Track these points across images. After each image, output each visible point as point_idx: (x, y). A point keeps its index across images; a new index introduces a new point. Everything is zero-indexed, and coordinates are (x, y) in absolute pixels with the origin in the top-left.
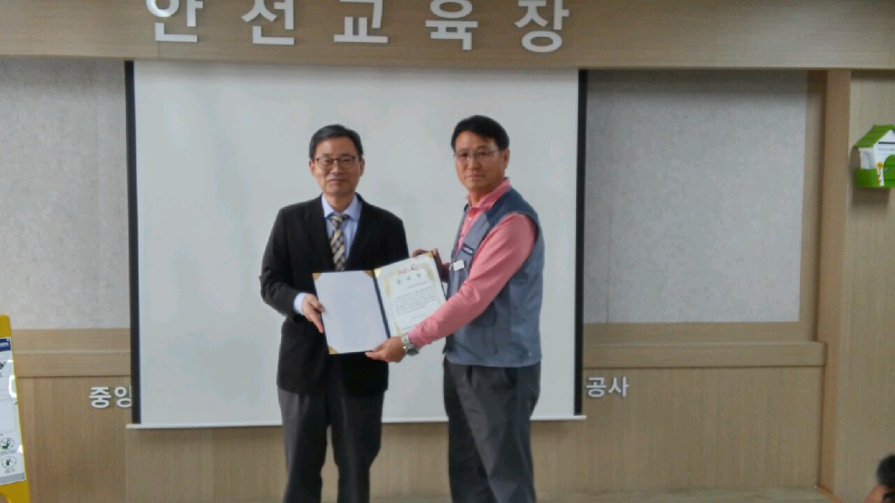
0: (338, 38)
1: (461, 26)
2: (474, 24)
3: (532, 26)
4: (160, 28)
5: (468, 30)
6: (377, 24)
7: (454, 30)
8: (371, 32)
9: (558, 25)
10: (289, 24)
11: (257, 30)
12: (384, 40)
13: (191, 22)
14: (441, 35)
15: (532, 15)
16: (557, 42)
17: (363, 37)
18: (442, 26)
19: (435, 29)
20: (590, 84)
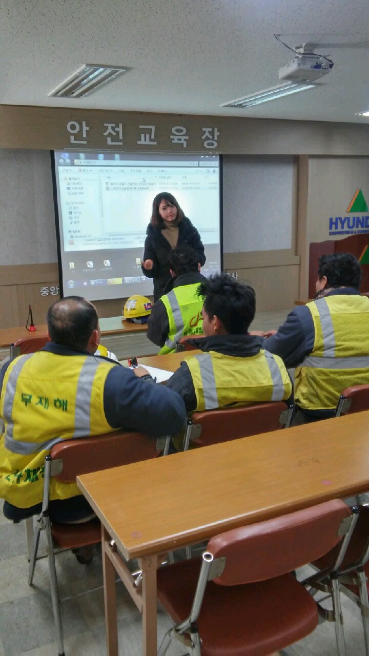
0: (139, 142)
1: (183, 138)
2: (187, 138)
3: (207, 138)
4: (72, 138)
5: (185, 140)
6: (153, 137)
7: (181, 140)
8: (151, 140)
9: (216, 138)
10: (121, 137)
11: (109, 139)
12: (155, 143)
13: (85, 135)
14: (176, 141)
15: (207, 134)
16: (216, 145)
17: (148, 142)
18: (176, 138)
19: (174, 139)
20: (224, 160)
